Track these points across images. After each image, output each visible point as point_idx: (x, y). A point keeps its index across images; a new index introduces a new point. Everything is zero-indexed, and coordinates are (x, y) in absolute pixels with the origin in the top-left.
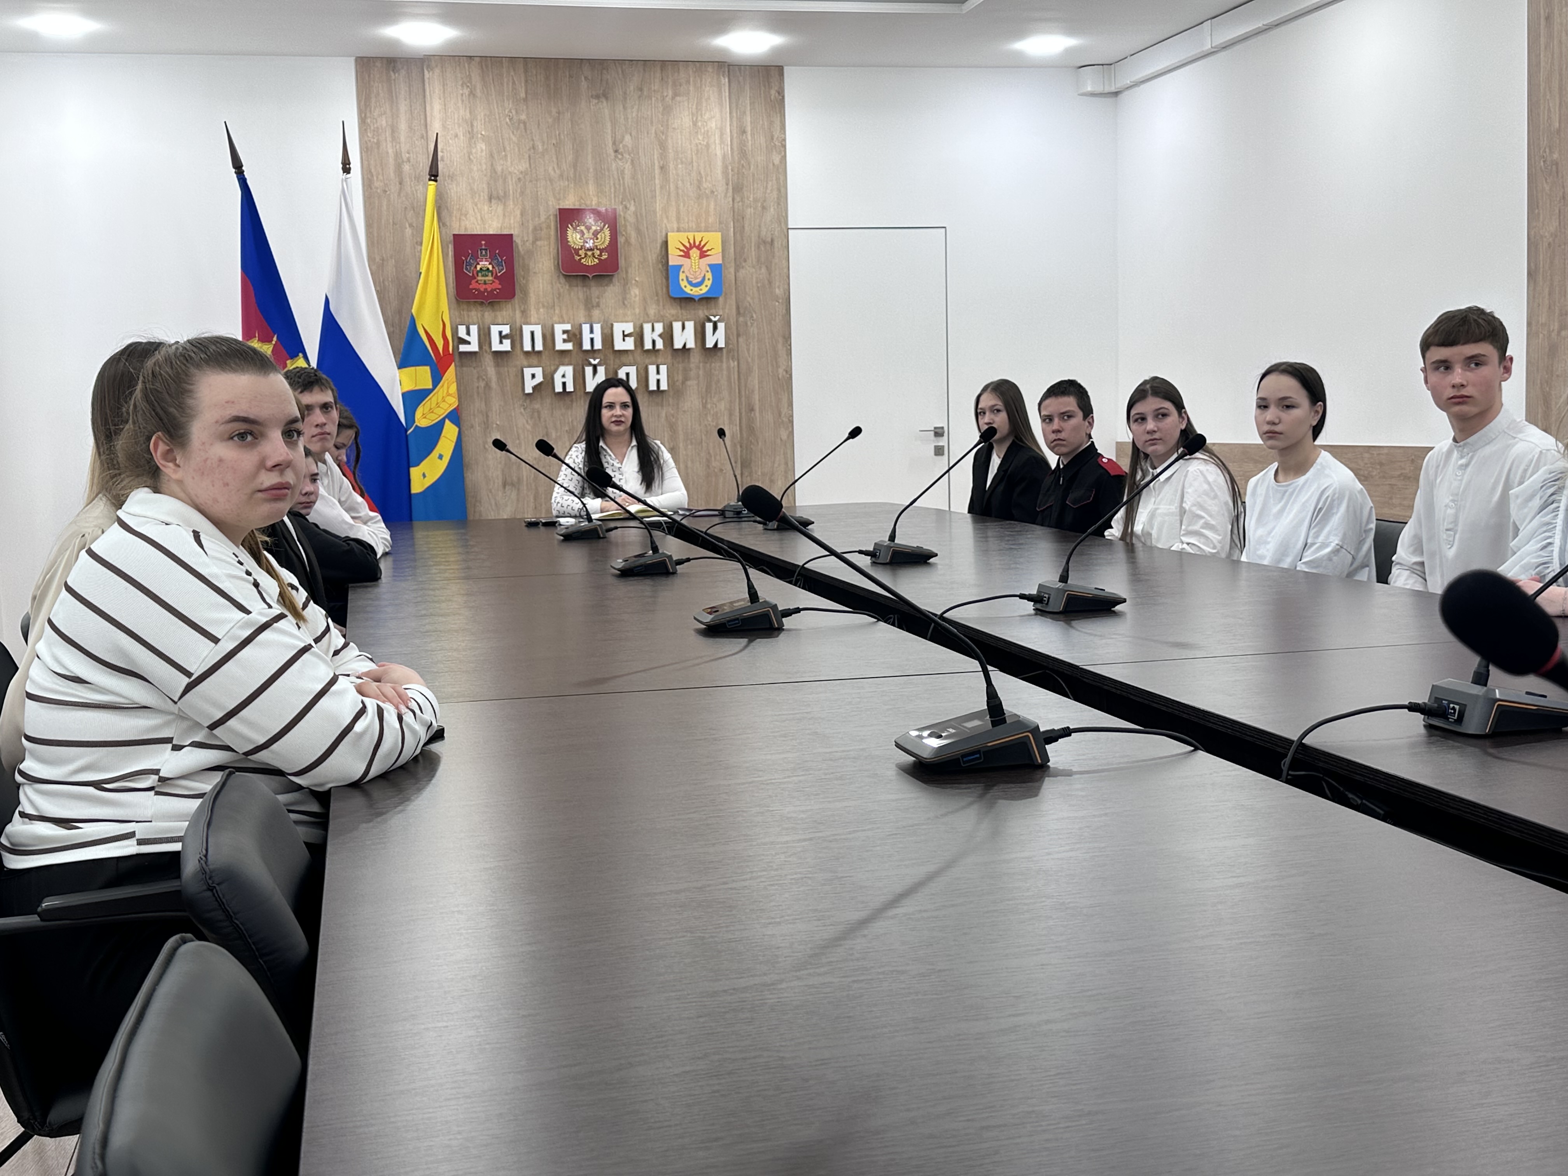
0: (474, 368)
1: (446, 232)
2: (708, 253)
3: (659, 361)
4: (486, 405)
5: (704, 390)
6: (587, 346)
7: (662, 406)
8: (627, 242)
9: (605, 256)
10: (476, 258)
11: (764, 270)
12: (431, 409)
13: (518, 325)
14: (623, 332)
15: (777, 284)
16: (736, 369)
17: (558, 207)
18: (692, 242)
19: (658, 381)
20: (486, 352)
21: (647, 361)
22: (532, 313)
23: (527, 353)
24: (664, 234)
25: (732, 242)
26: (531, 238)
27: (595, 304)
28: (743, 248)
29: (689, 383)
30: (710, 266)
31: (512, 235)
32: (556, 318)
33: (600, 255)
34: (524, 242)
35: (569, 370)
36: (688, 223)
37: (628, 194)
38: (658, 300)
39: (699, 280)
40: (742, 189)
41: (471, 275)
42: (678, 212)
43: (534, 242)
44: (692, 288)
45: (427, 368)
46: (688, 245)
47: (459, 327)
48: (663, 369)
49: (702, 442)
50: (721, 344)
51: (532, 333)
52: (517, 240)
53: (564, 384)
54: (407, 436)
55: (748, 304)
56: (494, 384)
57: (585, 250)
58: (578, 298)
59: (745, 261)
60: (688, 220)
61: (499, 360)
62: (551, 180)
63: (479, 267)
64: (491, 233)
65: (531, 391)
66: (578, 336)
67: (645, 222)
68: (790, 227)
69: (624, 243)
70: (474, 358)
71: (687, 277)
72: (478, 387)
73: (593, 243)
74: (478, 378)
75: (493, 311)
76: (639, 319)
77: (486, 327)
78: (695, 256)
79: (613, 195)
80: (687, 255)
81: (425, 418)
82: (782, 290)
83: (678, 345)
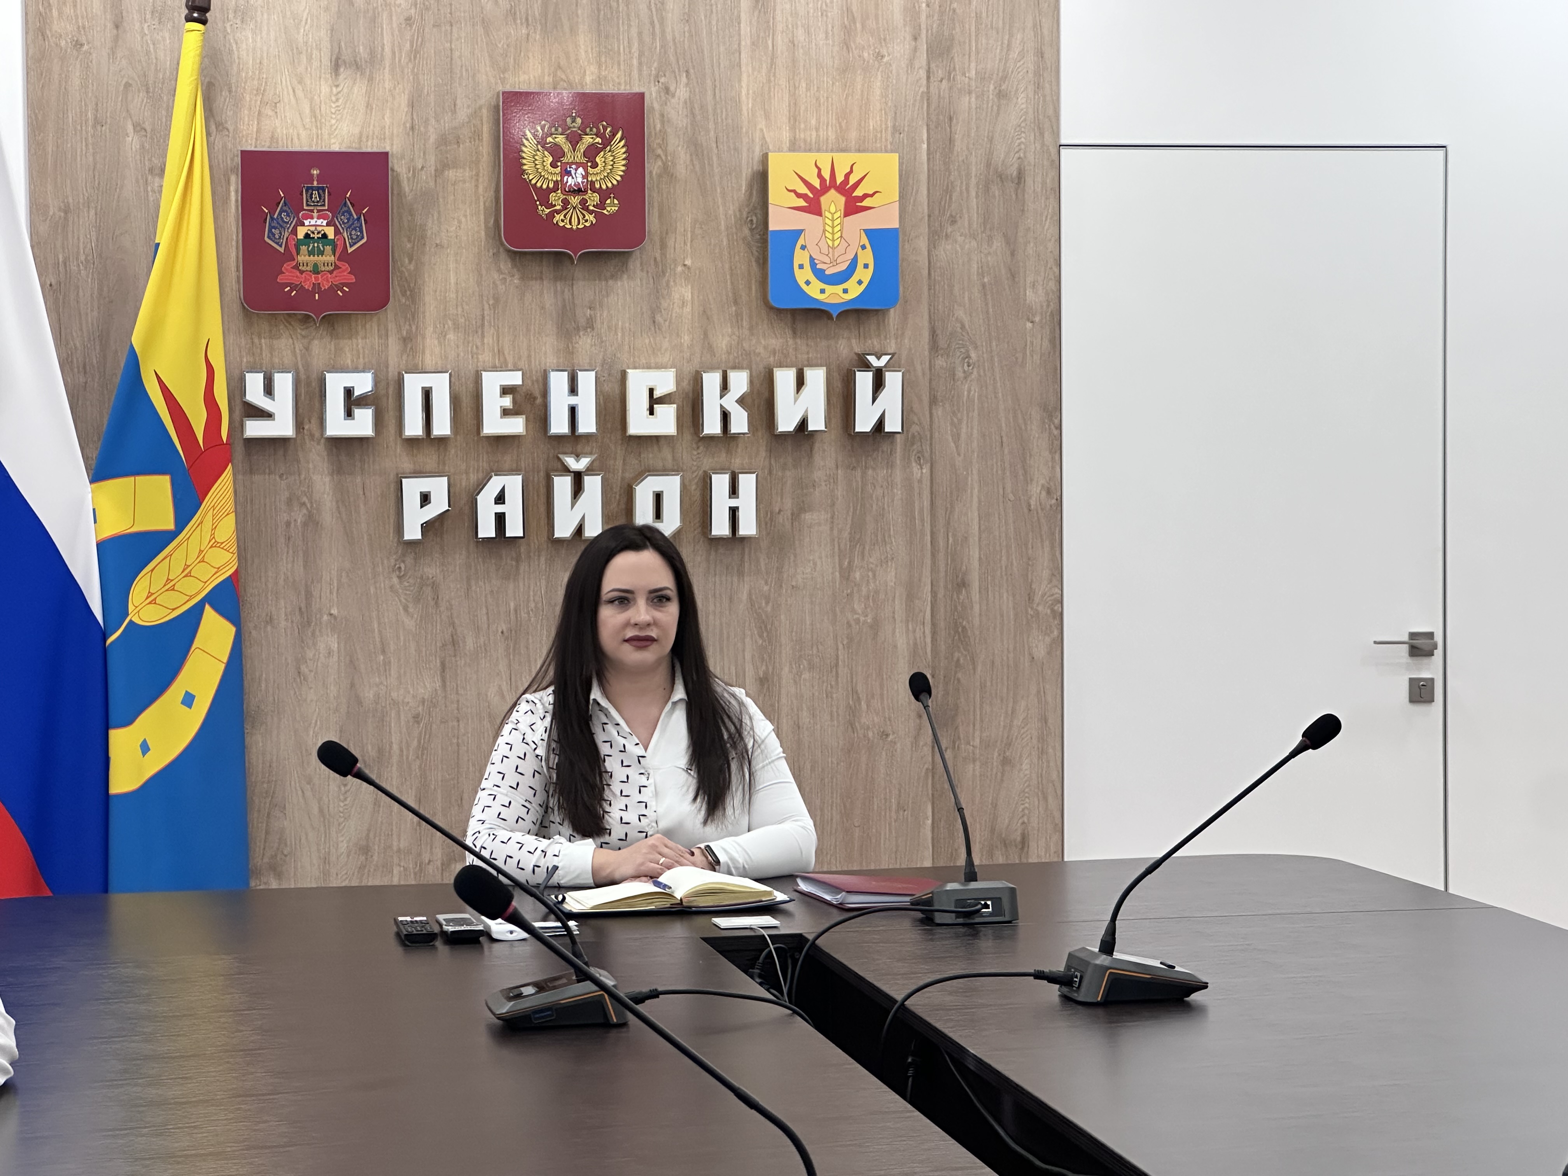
0: (281, 476)
1: (225, 146)
2: (866, 203)
3: (737, 463)
4: (305, 567)
5: (846, 535)
6: (559, 425)
7: (741, 574)
8: (667, 172)
9: (612, 207)
10: (296, 208)
11: (998, 244)
12: (168, 580)
13: (392, 372)
14: (651, 391)
15: (1030, 279)
16: (926, 483)
17: (501, 88)
18: (827, 175)
19: (734, 512)
20: (312, 436)
21: (707, 463)
22: (428, 341)
23: (413, 442)
24: (757, 153)
25: (924, 177)
26: (432, 160)
27: (582, 322)
28: (948, 191)
29: (808, 517)
30: (869, 233)
31: (386, 154)
32: (486, 357)
33: (602, 205)
34: (415, 172)
35: (514, 485)
36: (817, 130)
37: (672, 59)
38: (738, 316)
39: (843, 267)
40: (949, 49)
41: (282, 250)
42: (794, 104)
43: (439, 173)
44: (823, 286)
45: (164, 481)
46: (816, 183)
47: (249, 376)
48: (748, 483)
49: (837, 665)
50: (893, 425)
51: (427, 394)
52: (398, 166)
53: (500, 519)
54: (105, 650)
55: (958, 325)
56: (328, 517)
57: (564, 192)
58: (543, 308)
59: (954, 222)
60: (818, 121)
61: (343, 458)
62: (486, 24)
63: (301, 232)
64: (336, 148)
65: (418, 536)
66: (539, 401)
67: (711, 126)
68: (1063, 141)
69: (660, 176)
70: (281, 452)
71: (812, 259)
72: (288, 524)
73: (585, 177)
74: (289, 502)
75: (334, 335)
76: (689, 361)
77: (314, 376)
78: (833, 209)
79: (635, 62)
80: (813, 207)
81: (154, 602)
82: (1041, 291)
83: (786, 423)
